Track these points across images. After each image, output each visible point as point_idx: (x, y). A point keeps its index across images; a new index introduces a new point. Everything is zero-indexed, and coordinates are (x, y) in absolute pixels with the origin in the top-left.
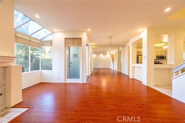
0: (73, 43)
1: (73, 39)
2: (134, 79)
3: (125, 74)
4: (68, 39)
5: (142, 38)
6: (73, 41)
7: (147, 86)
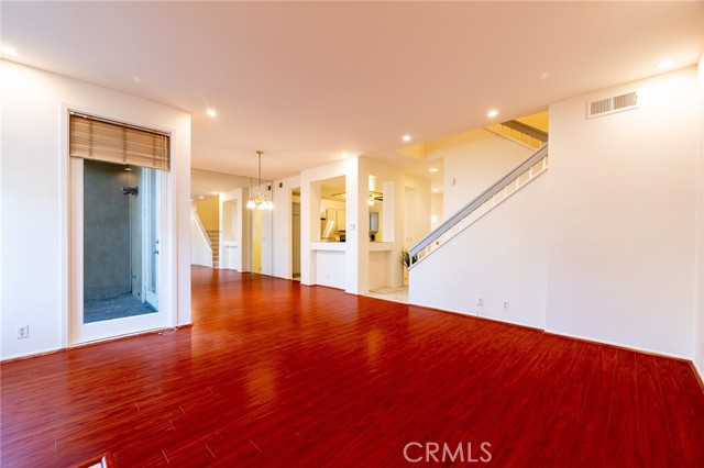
0: (125, 148)
1: (125, 127)
2: (316, 285)
3: (276, 275)
4: (91, 119)
5: (344, 176)
6: (125, 139)
7: (359, 296)
